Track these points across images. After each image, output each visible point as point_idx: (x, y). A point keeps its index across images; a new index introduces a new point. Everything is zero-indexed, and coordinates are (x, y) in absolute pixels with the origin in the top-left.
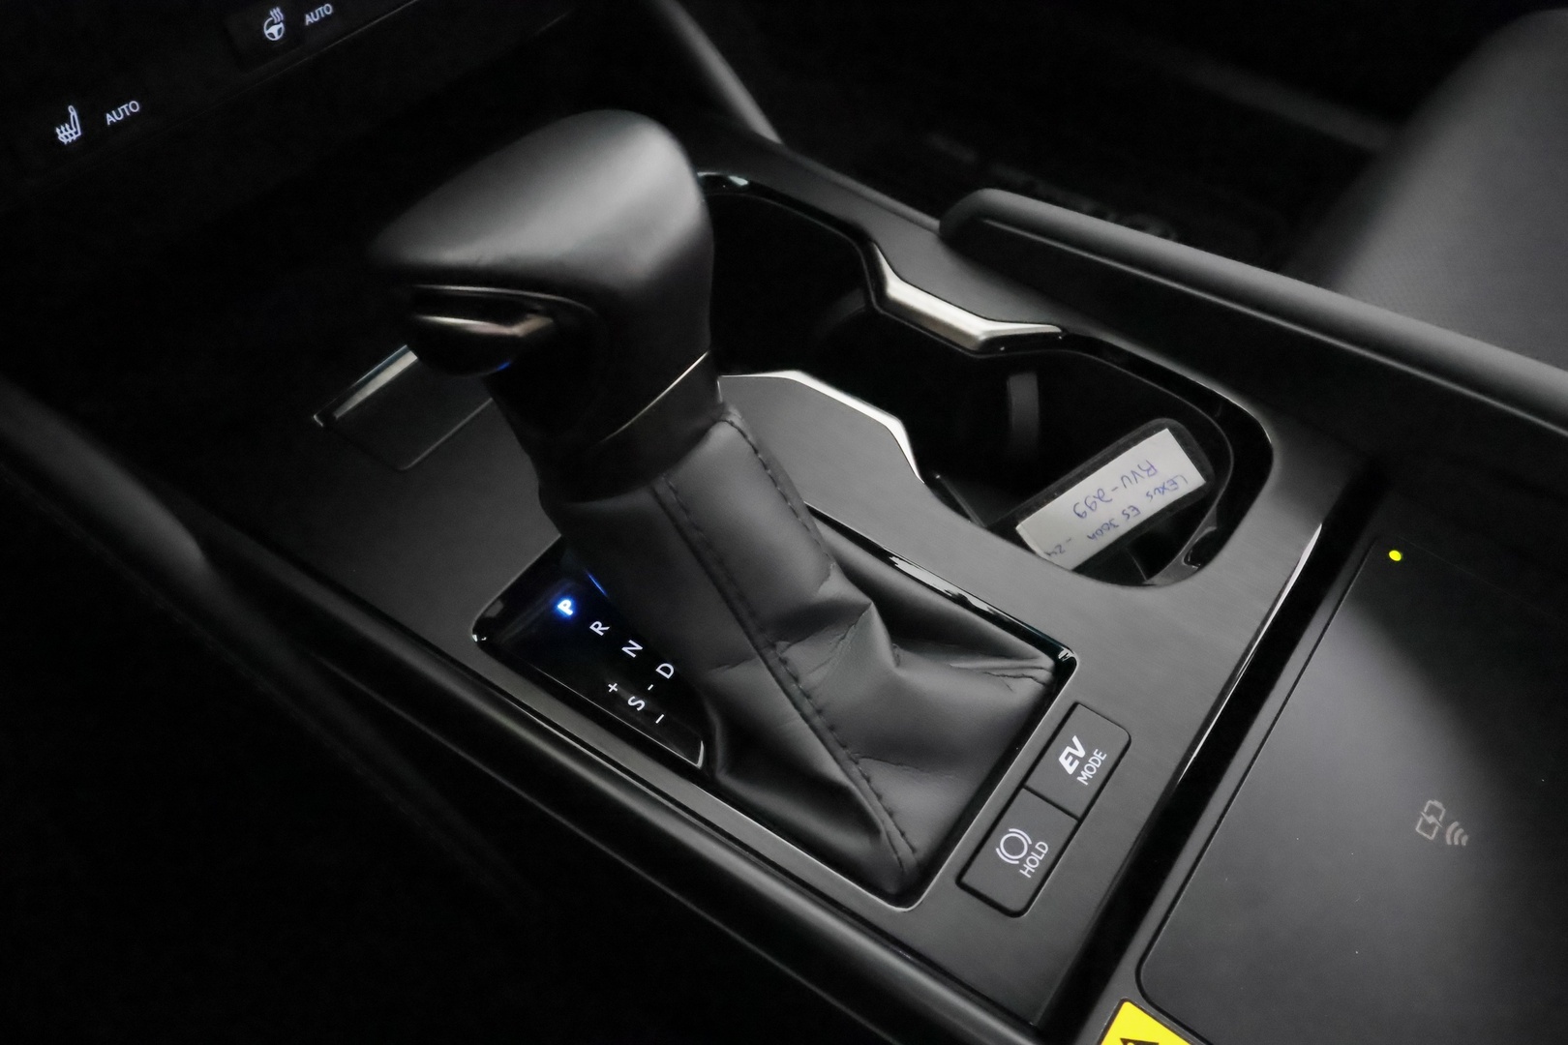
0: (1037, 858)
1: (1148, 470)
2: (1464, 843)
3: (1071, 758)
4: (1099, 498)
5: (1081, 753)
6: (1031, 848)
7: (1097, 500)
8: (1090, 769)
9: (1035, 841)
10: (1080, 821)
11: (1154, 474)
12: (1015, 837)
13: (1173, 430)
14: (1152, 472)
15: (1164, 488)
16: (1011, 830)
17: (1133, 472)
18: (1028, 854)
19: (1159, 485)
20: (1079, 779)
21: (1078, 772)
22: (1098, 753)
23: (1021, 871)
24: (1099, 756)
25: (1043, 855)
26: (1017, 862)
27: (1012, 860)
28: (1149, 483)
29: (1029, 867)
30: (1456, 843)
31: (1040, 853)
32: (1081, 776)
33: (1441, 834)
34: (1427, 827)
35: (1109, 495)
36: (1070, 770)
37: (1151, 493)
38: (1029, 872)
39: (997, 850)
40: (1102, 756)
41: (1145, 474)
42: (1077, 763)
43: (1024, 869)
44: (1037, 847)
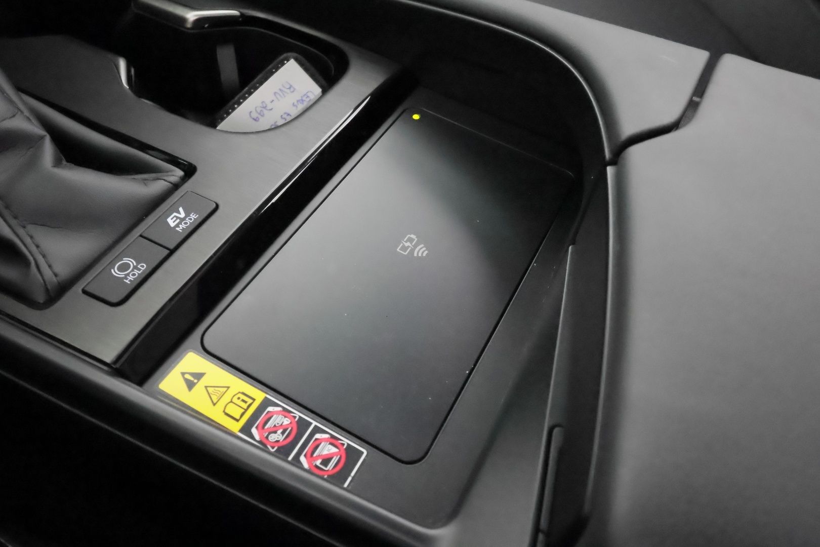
0: (136, 272)
1: (290, 88)
2: (424, 255)
3: (175, 218)
4: (264, 107)
5: (182, 215)
6: (135, 268)
7: (264, 109)
8: (186, 223)
9: (138, 263)
10: (172, 252)
11: (293, 92)
12: (126, 263)
13: (296, 60)
14: (292, 90)
15: (302, 100)
16: (124, 259)
17: (280, 90)
18: (133, 270)
19: (299, 98)
20: (177, 229)
21: (177, 226)
22: (193, 215)
23: (125, 280)
24: (194, 216)
25: (141, 271)
26: (124, 276)
27: (121, 275)
28: (293, 98)
29: (131, 278)
30: (420, 255)
31: (139, 270)
32: (179, 227)
33: (412, 251)
34: (404, 248)
35: (270, 106)
36: (172, 224)
37: (296, 103)
38: (130, 281)
39: (112, 270)
40: (195, 216)
41: (288, 91)
42: (178, 221)
43: (127, 279)
44: (139, 267)
